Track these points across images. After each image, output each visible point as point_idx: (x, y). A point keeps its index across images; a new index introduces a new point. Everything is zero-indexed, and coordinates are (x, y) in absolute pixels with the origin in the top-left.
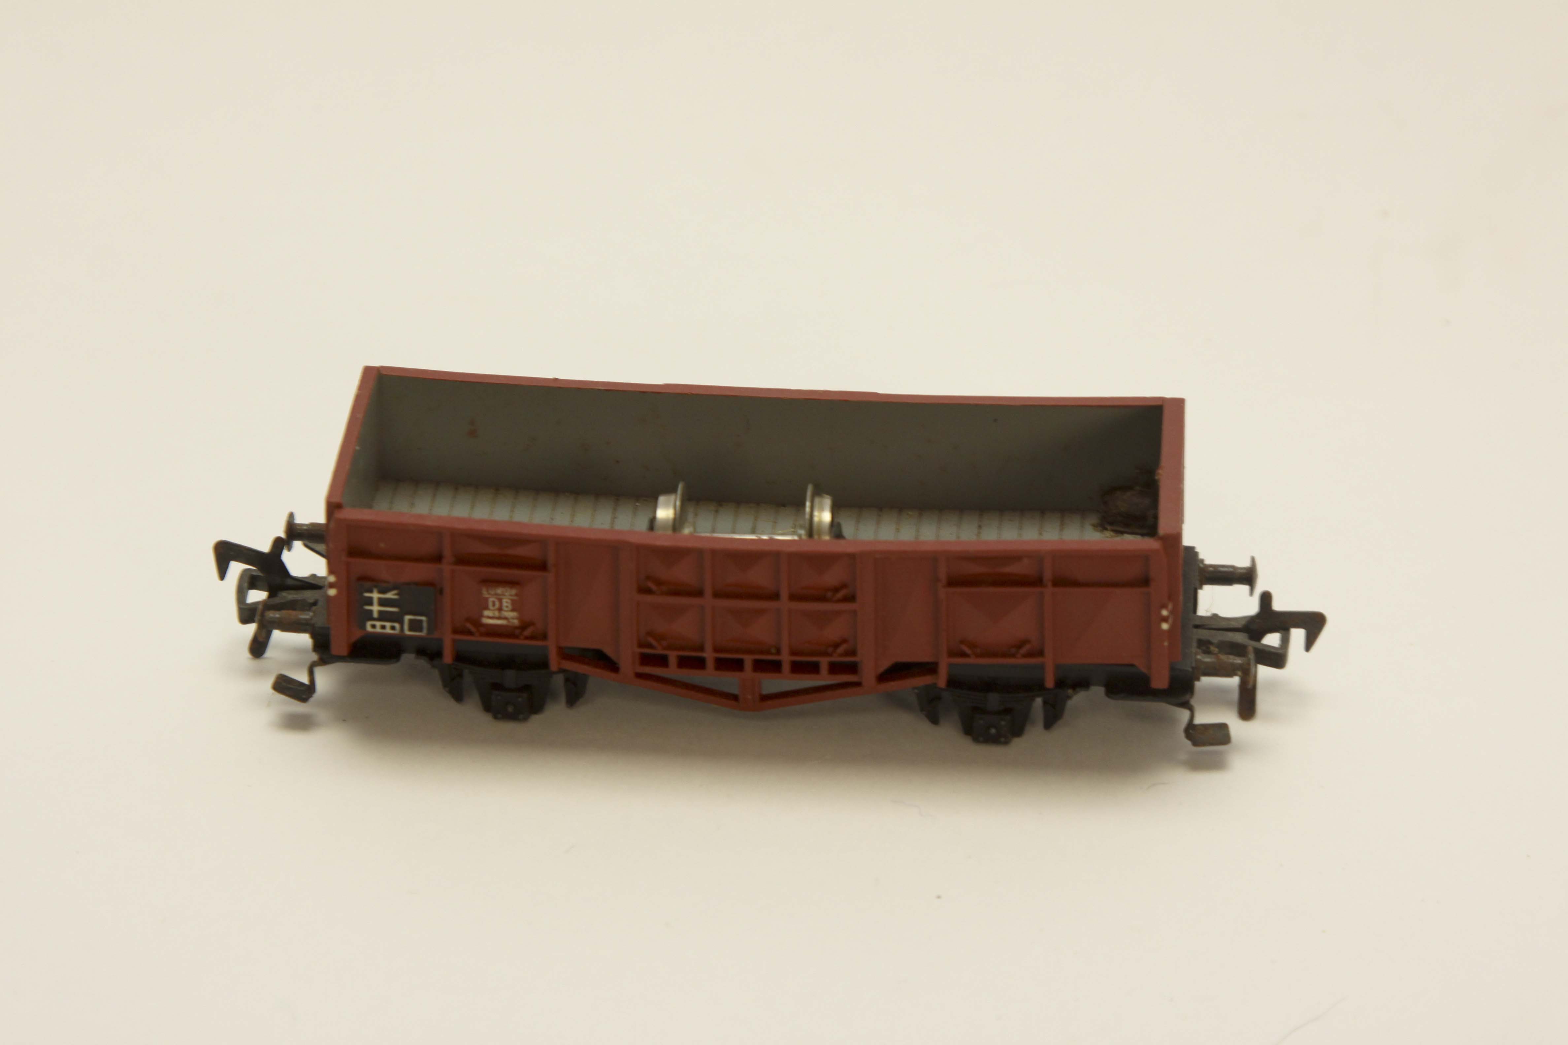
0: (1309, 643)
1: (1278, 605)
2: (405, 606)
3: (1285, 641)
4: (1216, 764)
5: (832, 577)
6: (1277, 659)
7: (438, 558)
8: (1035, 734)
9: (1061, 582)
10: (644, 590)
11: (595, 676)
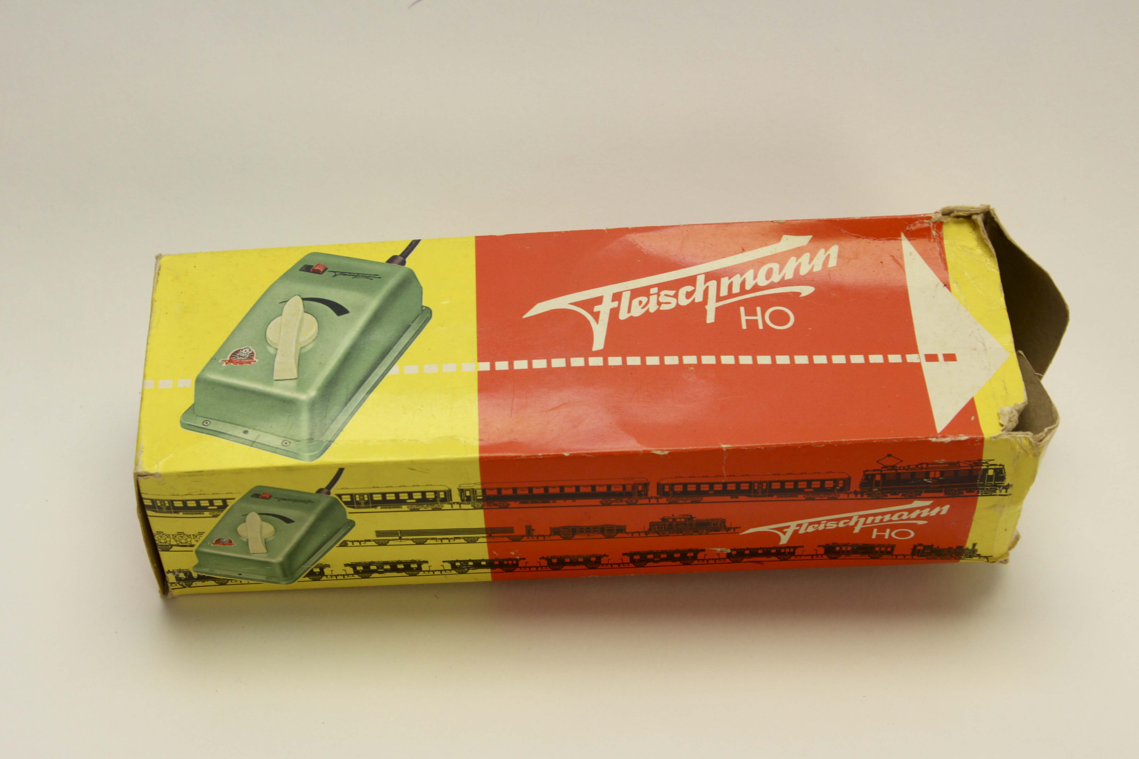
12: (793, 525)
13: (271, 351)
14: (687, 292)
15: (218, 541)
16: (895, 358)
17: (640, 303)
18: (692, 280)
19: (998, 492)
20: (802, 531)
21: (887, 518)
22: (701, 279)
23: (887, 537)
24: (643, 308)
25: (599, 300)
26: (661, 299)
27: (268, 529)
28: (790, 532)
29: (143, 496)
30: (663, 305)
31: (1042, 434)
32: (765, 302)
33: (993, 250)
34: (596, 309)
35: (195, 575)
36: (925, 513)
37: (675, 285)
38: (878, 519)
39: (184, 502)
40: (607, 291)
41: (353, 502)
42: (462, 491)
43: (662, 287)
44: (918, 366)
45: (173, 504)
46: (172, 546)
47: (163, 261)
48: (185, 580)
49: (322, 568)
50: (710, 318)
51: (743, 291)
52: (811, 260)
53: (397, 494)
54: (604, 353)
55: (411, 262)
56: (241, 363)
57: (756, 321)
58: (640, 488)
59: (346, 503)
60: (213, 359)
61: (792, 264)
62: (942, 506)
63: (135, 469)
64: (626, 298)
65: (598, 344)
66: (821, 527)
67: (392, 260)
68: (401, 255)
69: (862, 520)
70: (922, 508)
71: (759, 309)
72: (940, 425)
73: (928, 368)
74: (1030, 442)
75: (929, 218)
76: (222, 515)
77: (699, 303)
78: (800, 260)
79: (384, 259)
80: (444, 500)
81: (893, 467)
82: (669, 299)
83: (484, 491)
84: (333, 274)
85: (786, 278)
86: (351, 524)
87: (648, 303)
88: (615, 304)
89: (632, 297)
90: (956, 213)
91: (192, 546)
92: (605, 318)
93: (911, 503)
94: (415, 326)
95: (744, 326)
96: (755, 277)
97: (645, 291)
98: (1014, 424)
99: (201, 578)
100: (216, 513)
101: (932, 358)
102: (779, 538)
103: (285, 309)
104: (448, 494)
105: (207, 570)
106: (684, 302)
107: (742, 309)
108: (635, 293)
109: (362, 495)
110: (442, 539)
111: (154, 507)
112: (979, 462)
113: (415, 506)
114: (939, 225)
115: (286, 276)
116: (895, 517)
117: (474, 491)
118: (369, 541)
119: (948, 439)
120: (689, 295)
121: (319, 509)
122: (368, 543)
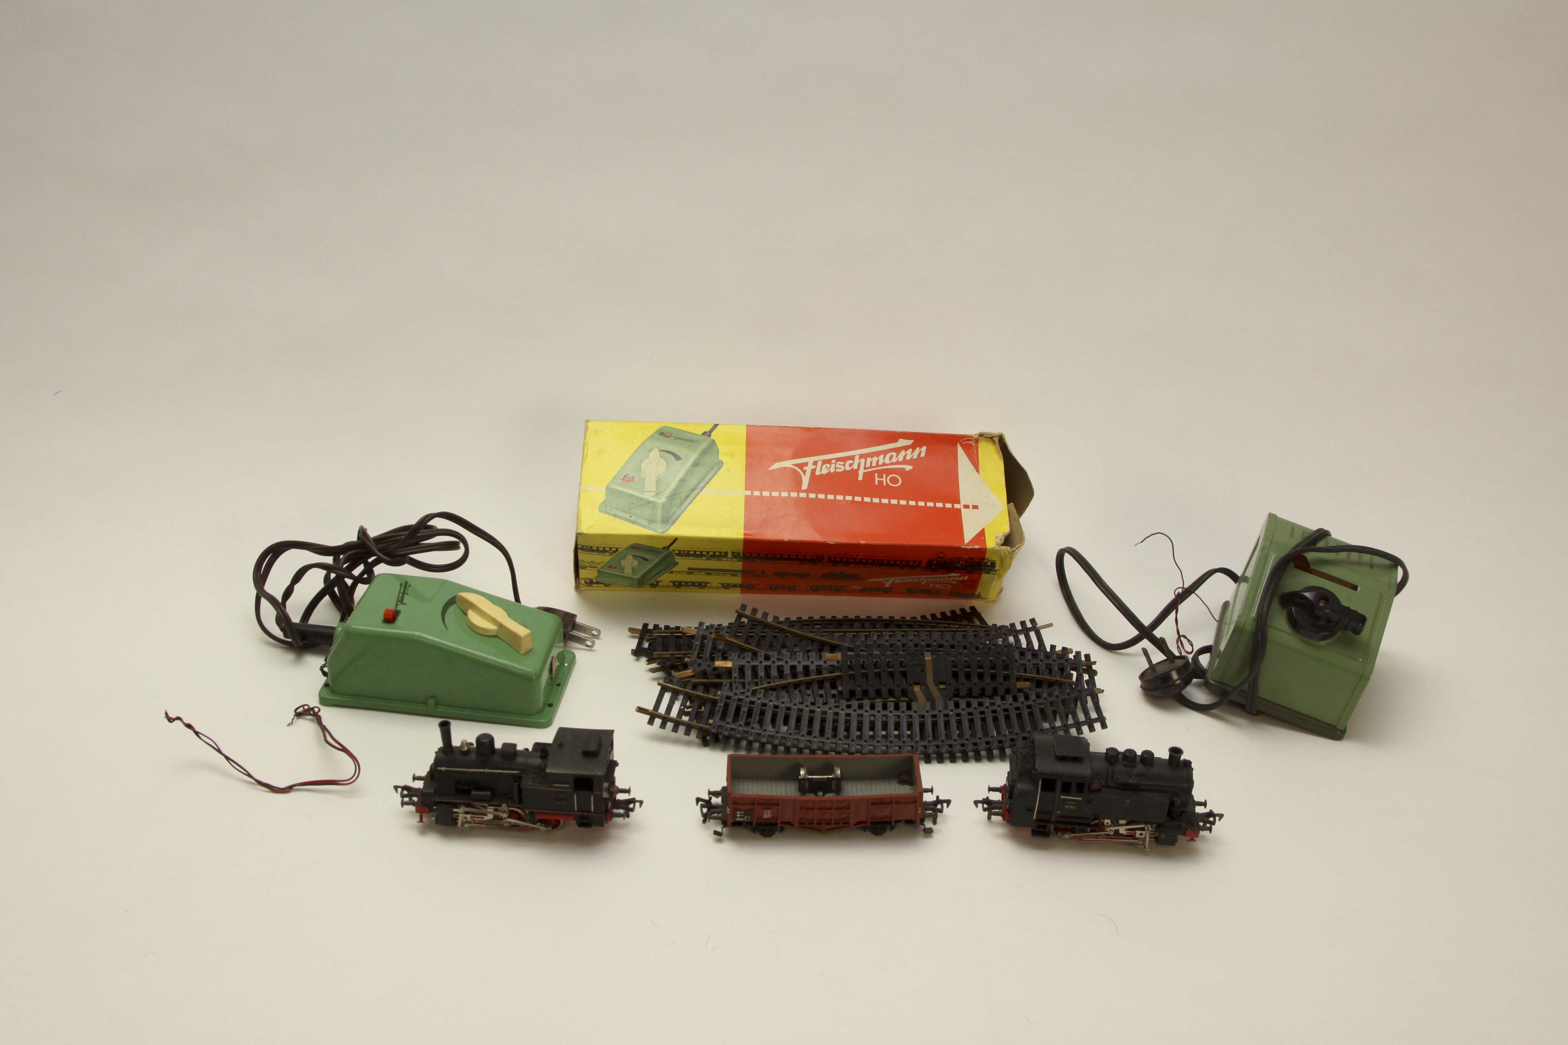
0: (948, 807)
1: (941, 798)
2: (745, 815)
3: (942, 807)
4: (930, 837)
5: (844, 804)
6: (941, 811)
7: (753, 804)
8: (888, 832)
9: (897, 803)
10: (801, 809)
11: (786, 826)
12: (892, 579)
13: (643, 476)
14: (850, 464)
15: (610, 567)
16: (949, 506)
17: (826, 467)
18: (852, 458)
19: (992, 572)
20: (896, 582)
21: (938, 579)
22: (857, 458)
23: (937, 587)
24: (828, 470)
25: (806, 464)
26: (838, 466)
27: (636, 563)
28: (890, 582)
29: (578, 543)
30: (837, 469)
31: (1014, 548)
32: (888, 472)
33: (1002, 455)
34: (805, 468)
35: (594, 581)
36: (956, 579)
37: (844, 460)
38: (933, 579)
39: (598, 548)
40: (810, 460)
41: (680, 554)
42: (733, 553)
43: (838, 460)
44: (959, 510)
45: (592, 548)
46: (587, 567)
47: (590, 424)
48: (589, 583)
49: (658, 582)
50: (860, 478)
51: (877, 465)
52: (912, 452)
53: (701, 552)
54: (807, 491)
55: (714, 435)
56: (628, 481)
57: (883, 481)
58: (820, 558)
59: (676, 554)
60: (615, 478)
61: (903, 453)
62: (965, 576)
63: (577, 531)
64: (820, 463)
65: (805, 486)
66: (906, 581)
67: (704, 434)
68: (709, 431)
69: (926, 579)
70: (955, 577)
71: (884, 475)
72: (967, 540)
73: (964, 511)
74: (1009, 552)
75: (972, 437)
76: (615, 554)
77: (856, 469)
78: (907, 452)
79: (700, 433)
80: (723, 557)
81: (943, 558)
82: (840, 466)
83: (744, 553)
84: (675, 438)
85: (899, 460)
86: (677, 564)
87: (830, 467)
88: (814, 467)
89: (823, 464)
90: (985, 436)
91: (597, 568)
92: (808, 473)
93: (949, 574)
94: (715, 469)
95: (877, 483)
96: (884, 459)
97: (829, 461)
98: (1002, 542)
99: (597, 583)
100: (612, 554)
101: (966, 507)
102: (885, 584)
103: (650, 455)
104: (726, 554)
105: (601, 579)
106: (848, 468)
107: (876, 475)
108: (825, 462)
109: (684, 551)
110: (719, 574)
111: (583, 549)
112: (984, 559)
113: (710, 558)
114: (977, 441)
115: (651, 437)
116: (942, 579)
117: (739, 554)
118: (684, 572)
119: (970, 547)
120: (851, 465)
121: (662, 555)
122: (683, 573)
